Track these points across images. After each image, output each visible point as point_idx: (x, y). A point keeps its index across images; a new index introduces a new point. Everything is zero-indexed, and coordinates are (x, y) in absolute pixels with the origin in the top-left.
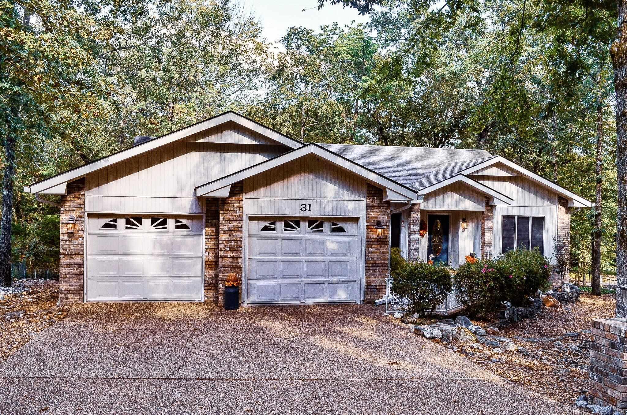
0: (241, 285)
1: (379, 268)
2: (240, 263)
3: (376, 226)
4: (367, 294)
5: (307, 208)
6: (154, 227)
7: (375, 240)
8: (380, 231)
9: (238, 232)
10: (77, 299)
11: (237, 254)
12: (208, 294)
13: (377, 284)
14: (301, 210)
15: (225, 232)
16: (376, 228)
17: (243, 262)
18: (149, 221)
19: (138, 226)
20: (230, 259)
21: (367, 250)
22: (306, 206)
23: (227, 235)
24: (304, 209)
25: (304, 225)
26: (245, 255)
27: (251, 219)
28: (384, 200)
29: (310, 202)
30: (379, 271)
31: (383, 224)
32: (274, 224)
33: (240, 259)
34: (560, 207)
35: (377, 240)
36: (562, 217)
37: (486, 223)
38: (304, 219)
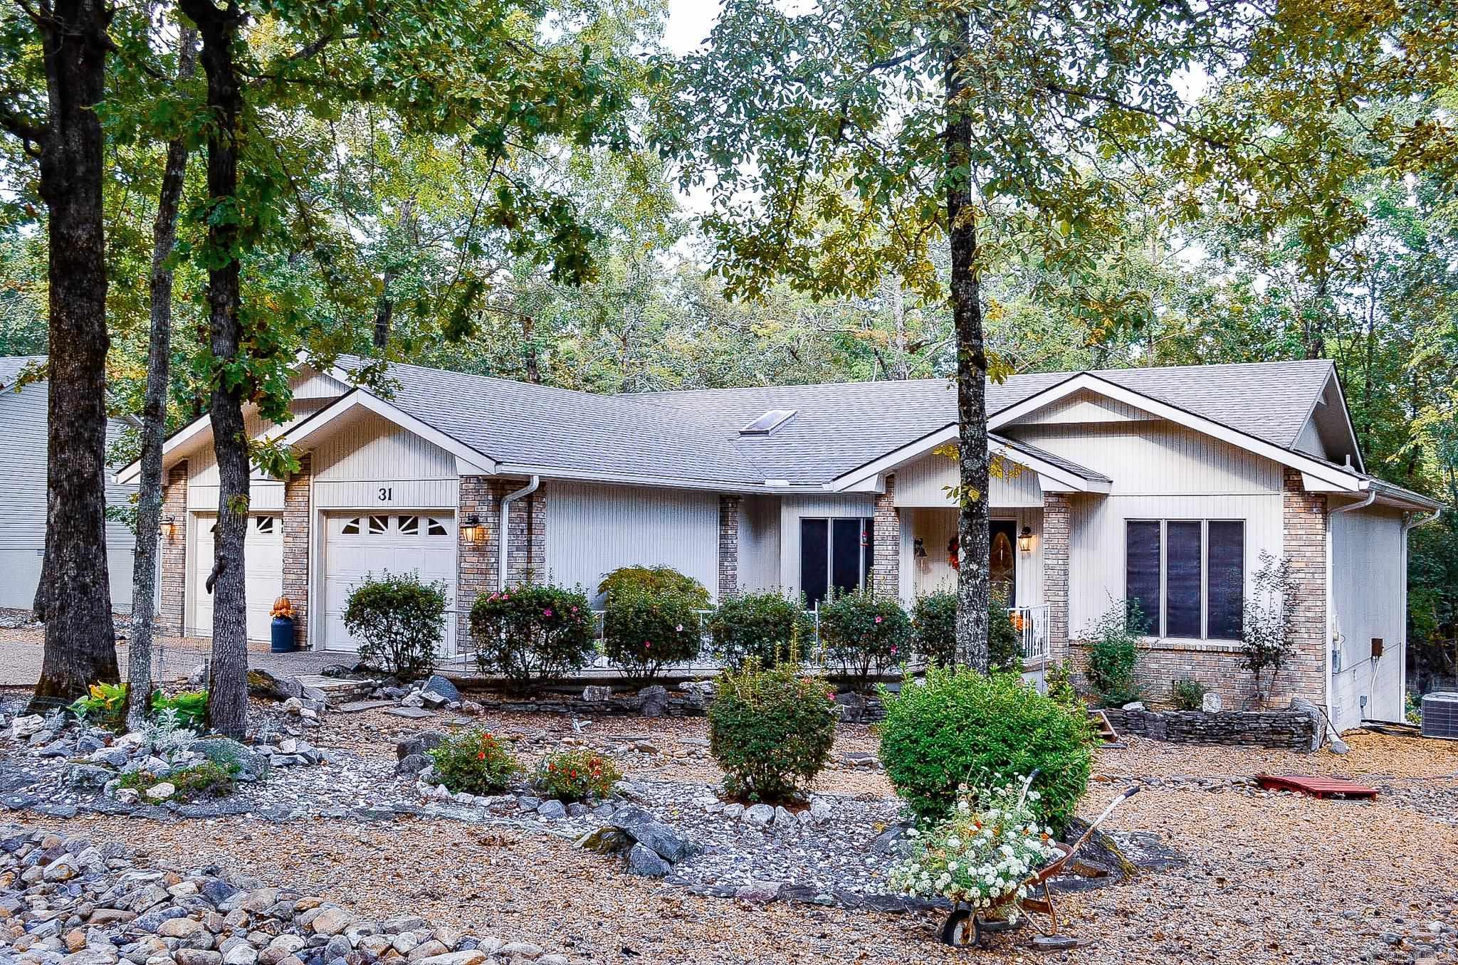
0: (305, 618)
2: (305, 583)
5: (387, 495)
7: (470, 549)
8: (469, 531)
9: (302, 535)
10: (175, 630)
11: (301, 570)
14: (380, 498)
15: (288, 535)
17: (310, 581)
20: (294, 577)
22: (385, 491)
23: (291, 539)
24: (383, 497)
25: (393, 524)
26: (312, 571)
27: (330, 514)
29: (390, 485)
31: (481, 519)
32: (357, 521)
33: (304, 577)
34: (1289, 494)
35: (474, 550)
36: (1295, 521)
37: (1046, 536)
38: (393, 513)
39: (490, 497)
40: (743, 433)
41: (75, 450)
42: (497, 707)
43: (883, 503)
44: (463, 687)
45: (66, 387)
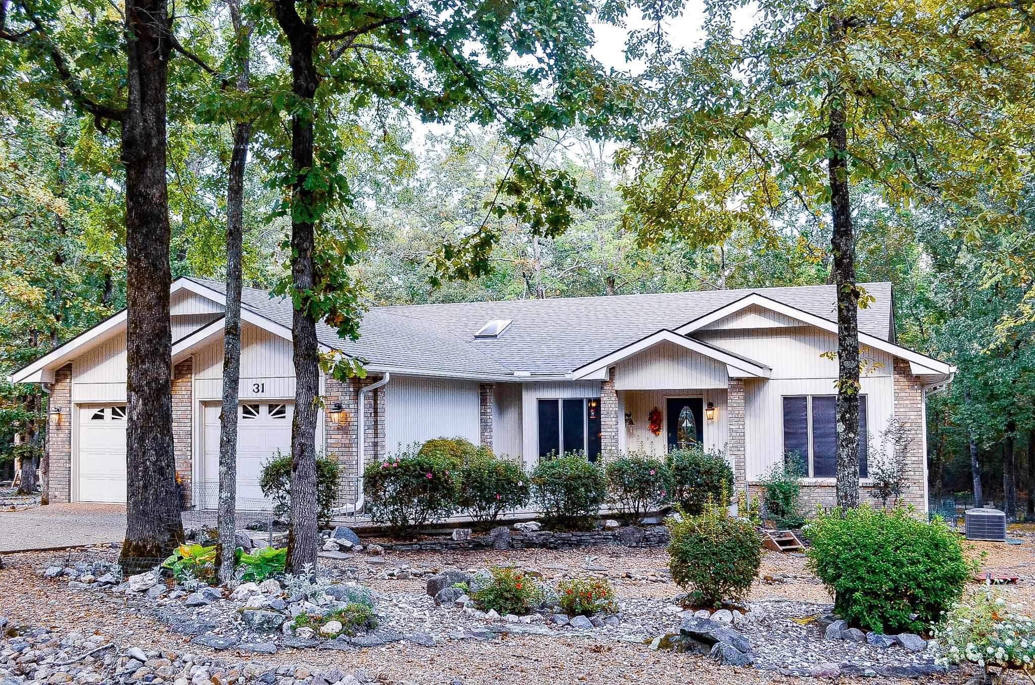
2: (189, 458)
3: (332, 410)
5: (260, 388)
7: (335, 429)
8: (336, 415)
9: (186, 420)
10: (64, 497)
11: (185, 447)
20: (179, 453)
21: (326, 442)
23: (175, 424)
24: (256, 390)
25: (263, 410)
29: (262, 381)
33: (188, 453)
34: (897, 376)
35: (338, 429)
36: (902, 394)
37: (730, 409)
38: (263, 402)
39: (351, 389)
40: (476, 337)
41: (154, 362)
42: (390, 548)
43: (607, 387)
44: (362, 533)
45: (146, 313)
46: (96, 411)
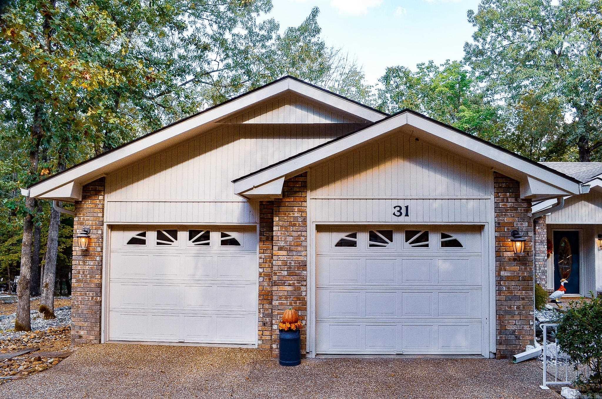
0: (305, 327)
1: (518, 303)
2: (304, 294)
3: (512, 238)
4: (499, 343)
5: (403, 211)
6: (193, 242)
7: (509, 260)
8: (518, 244)
9: (299, 248)
10: (92, 337)
11: (299, 281)
12: (263, 337)
13: (514, 328)
14: (394, 214)
15: (281, 249)
16: (512, 241)
17: (308, 292)
18: (186, 234)
19: (173, 242)
20: (289, 288)
21: (498, 275)
22: (401, 208)
23: (284, 253)
24: (399, 214)
25: (399, 237)
26: (311, 282)
27: (320, 228)
28: (522, 197)
29: (407, 203)
30: (518, 308)
31: (521, 234)
32: (354, 236)
33: (303, 288)
35: (515, 260)
46: (134, 234)
